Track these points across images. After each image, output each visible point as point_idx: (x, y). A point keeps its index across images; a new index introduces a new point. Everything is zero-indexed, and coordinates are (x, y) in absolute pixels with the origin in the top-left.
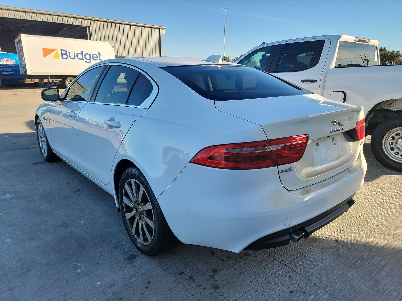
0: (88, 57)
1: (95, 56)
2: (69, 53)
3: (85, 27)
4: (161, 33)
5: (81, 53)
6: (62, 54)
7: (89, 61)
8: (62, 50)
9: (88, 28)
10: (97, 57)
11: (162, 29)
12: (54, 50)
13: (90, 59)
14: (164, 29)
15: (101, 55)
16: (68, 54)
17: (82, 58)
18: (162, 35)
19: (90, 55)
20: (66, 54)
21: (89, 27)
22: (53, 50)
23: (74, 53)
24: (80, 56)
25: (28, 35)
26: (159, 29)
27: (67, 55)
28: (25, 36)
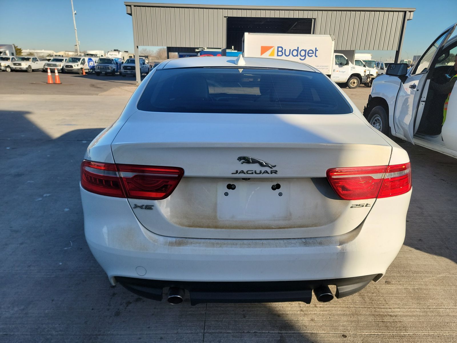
0: (303, 53)
1: (311, 52)
2: (285, 50)
3: (310, 20)
4: (407, 18)
5: (297, 49)
6: (278, 51)
7: (303, 58)
8: (278, 47)
9: (313, 20)
10: (313, 53)
11: (409, 12)
12: (272, 47)
13: (305, 56)
14: (412, 12)
15: (317, 50)
16: (283, 51)
17: (297, 55)
18: (408, 20)
19: (305, 51)
20: (281, 51)
21: (315, 19)
22: (270, 48)
23: (290, 50)
24: (295, 53)
25: (251, 34)
26: (405, 12)
27: (282, 53)
28: (248, 35)
